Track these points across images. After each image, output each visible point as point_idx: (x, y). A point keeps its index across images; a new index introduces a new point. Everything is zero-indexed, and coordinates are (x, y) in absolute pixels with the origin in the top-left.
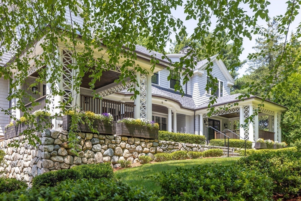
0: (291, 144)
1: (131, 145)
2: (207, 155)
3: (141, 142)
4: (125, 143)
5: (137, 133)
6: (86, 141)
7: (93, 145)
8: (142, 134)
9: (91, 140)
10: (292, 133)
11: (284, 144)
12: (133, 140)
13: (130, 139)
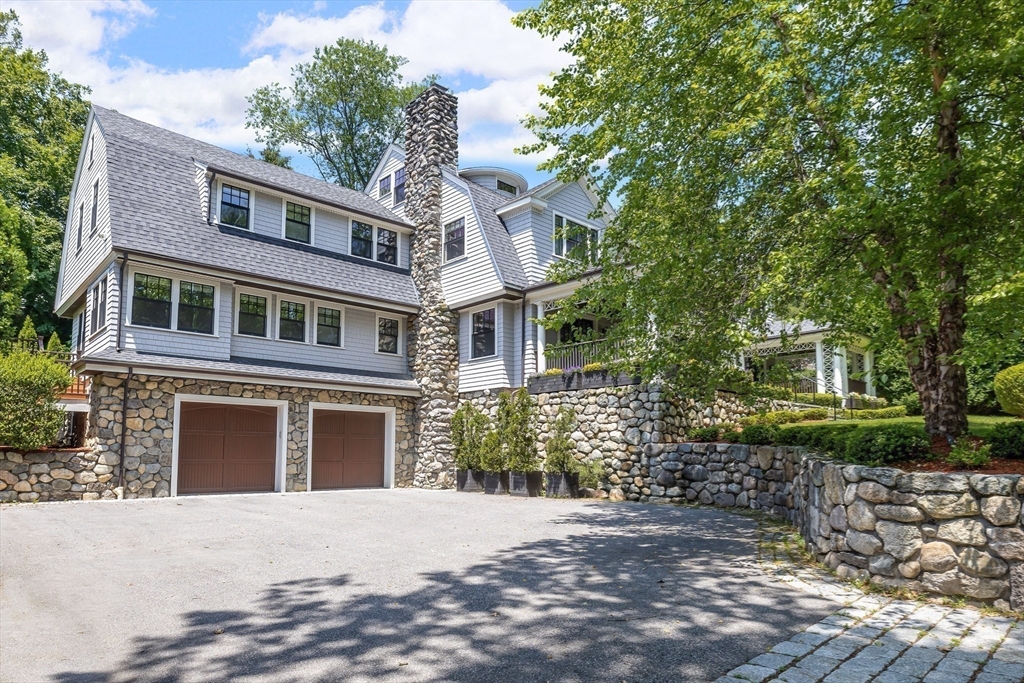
0: (895, 401)
2: (806, 417)
10: (894, 384)
11: (882, 400)
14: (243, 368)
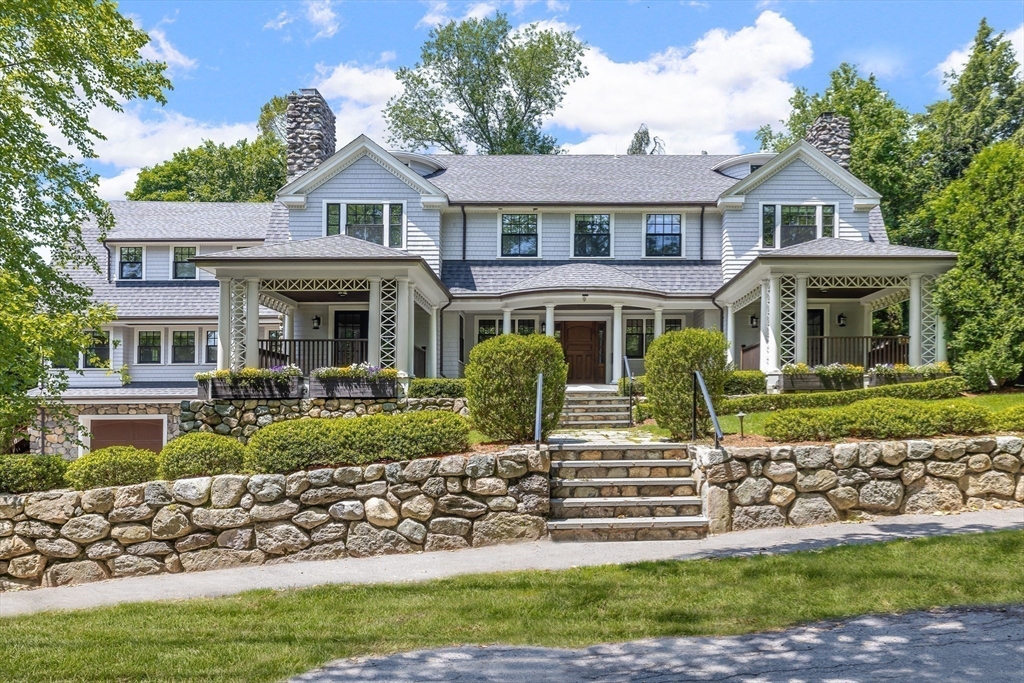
1: (331, 411)
3: (356, 404)
4: (319, 410)
5: (342, 391)
6: (244, 412)
7: (258, 417)
8: (355, 390)
9: (254, 409)
12: (336, 403)
13: (329, 402)
14: (137, 392)
